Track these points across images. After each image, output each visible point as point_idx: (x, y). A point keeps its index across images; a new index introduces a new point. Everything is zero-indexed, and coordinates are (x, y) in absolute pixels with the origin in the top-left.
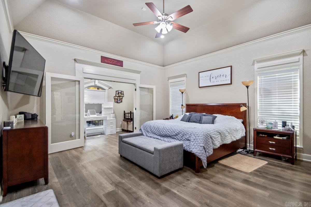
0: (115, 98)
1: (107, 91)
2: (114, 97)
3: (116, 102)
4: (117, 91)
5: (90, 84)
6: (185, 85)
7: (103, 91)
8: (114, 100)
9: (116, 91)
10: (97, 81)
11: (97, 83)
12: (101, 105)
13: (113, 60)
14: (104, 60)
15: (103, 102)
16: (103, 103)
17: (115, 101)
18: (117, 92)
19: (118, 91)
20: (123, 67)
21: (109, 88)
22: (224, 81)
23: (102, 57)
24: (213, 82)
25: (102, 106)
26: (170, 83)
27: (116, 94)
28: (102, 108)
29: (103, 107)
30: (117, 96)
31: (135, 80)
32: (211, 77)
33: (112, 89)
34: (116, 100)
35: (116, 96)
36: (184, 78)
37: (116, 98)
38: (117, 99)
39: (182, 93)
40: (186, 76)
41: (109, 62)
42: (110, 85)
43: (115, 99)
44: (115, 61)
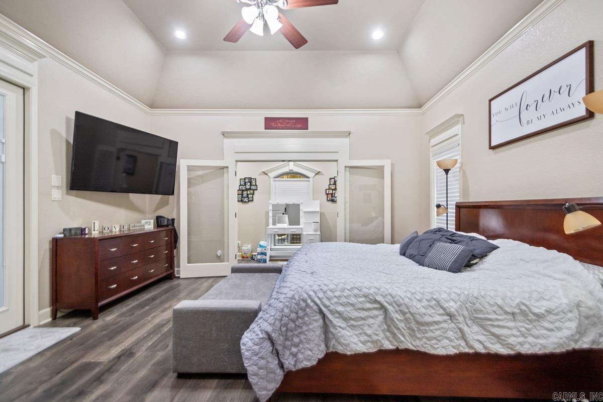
0: (327, 193)
1: (311, 179)
2: (326, 190)
3: (330, 200)
4: (332, 178)
5: (281, 170)
6: (459, 148)
7: (304, 181)
8: (326, 197)
9: (330, 179)
10: (291, 163)
11: (292, 167)
12: (298, 205)
13: (287, 121)
14: (270, 123)
15: (302, 201)
16: (302, 203)
17: (328, 199)
18: (333, 180)
19: (334, 178)
20: (308, 129)
21: (317, 174)
22: (562, 110)
23: (266, 119)
24: (528, 123)
25: (301, 208)
26: (432, 147)
27: (330, 184)
28: (301, 212)
29: (302, 210)
30: (333, 188)
31: (338, 152)
32: (523, 107)
33: (323, 175)
34: (330, 196)
35: (329, 189)
36: (457, 129)
37: (331, 192)
38: (332, 194)
39: (447, 171)
40: (461, 119)
41: (279, 125)
42: (316, 169)
43: (329, 194)
44: (290, 121)
